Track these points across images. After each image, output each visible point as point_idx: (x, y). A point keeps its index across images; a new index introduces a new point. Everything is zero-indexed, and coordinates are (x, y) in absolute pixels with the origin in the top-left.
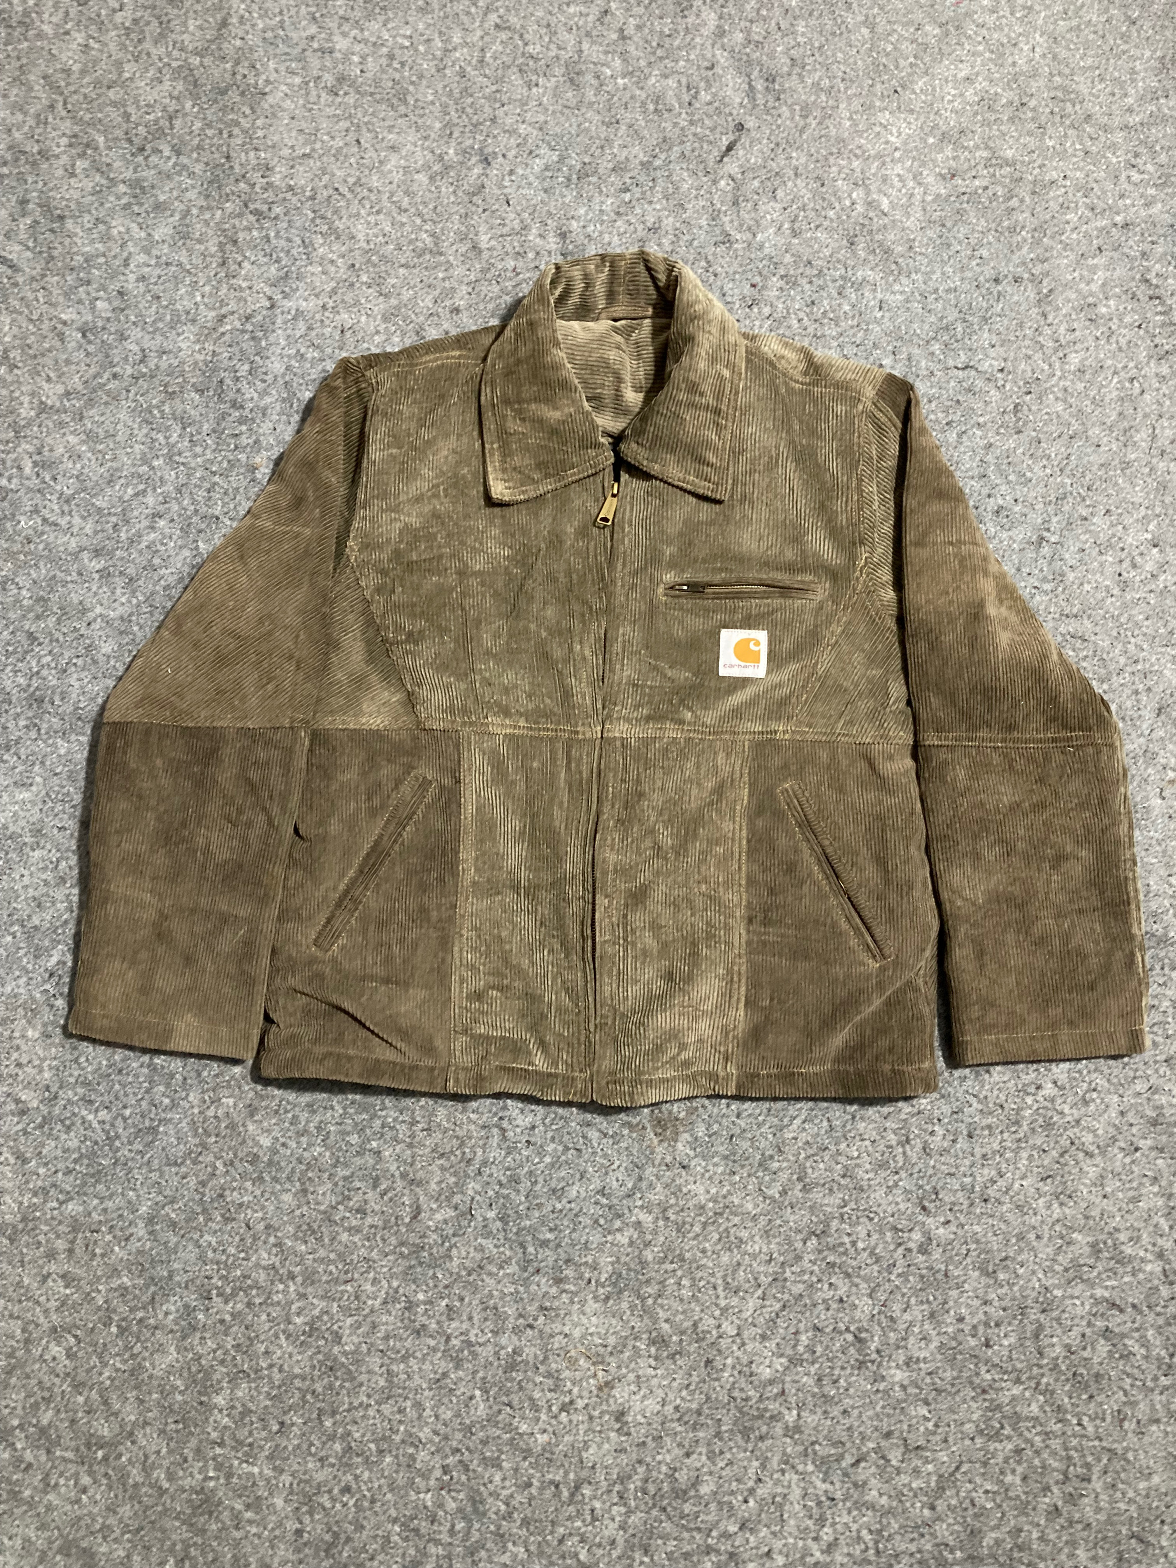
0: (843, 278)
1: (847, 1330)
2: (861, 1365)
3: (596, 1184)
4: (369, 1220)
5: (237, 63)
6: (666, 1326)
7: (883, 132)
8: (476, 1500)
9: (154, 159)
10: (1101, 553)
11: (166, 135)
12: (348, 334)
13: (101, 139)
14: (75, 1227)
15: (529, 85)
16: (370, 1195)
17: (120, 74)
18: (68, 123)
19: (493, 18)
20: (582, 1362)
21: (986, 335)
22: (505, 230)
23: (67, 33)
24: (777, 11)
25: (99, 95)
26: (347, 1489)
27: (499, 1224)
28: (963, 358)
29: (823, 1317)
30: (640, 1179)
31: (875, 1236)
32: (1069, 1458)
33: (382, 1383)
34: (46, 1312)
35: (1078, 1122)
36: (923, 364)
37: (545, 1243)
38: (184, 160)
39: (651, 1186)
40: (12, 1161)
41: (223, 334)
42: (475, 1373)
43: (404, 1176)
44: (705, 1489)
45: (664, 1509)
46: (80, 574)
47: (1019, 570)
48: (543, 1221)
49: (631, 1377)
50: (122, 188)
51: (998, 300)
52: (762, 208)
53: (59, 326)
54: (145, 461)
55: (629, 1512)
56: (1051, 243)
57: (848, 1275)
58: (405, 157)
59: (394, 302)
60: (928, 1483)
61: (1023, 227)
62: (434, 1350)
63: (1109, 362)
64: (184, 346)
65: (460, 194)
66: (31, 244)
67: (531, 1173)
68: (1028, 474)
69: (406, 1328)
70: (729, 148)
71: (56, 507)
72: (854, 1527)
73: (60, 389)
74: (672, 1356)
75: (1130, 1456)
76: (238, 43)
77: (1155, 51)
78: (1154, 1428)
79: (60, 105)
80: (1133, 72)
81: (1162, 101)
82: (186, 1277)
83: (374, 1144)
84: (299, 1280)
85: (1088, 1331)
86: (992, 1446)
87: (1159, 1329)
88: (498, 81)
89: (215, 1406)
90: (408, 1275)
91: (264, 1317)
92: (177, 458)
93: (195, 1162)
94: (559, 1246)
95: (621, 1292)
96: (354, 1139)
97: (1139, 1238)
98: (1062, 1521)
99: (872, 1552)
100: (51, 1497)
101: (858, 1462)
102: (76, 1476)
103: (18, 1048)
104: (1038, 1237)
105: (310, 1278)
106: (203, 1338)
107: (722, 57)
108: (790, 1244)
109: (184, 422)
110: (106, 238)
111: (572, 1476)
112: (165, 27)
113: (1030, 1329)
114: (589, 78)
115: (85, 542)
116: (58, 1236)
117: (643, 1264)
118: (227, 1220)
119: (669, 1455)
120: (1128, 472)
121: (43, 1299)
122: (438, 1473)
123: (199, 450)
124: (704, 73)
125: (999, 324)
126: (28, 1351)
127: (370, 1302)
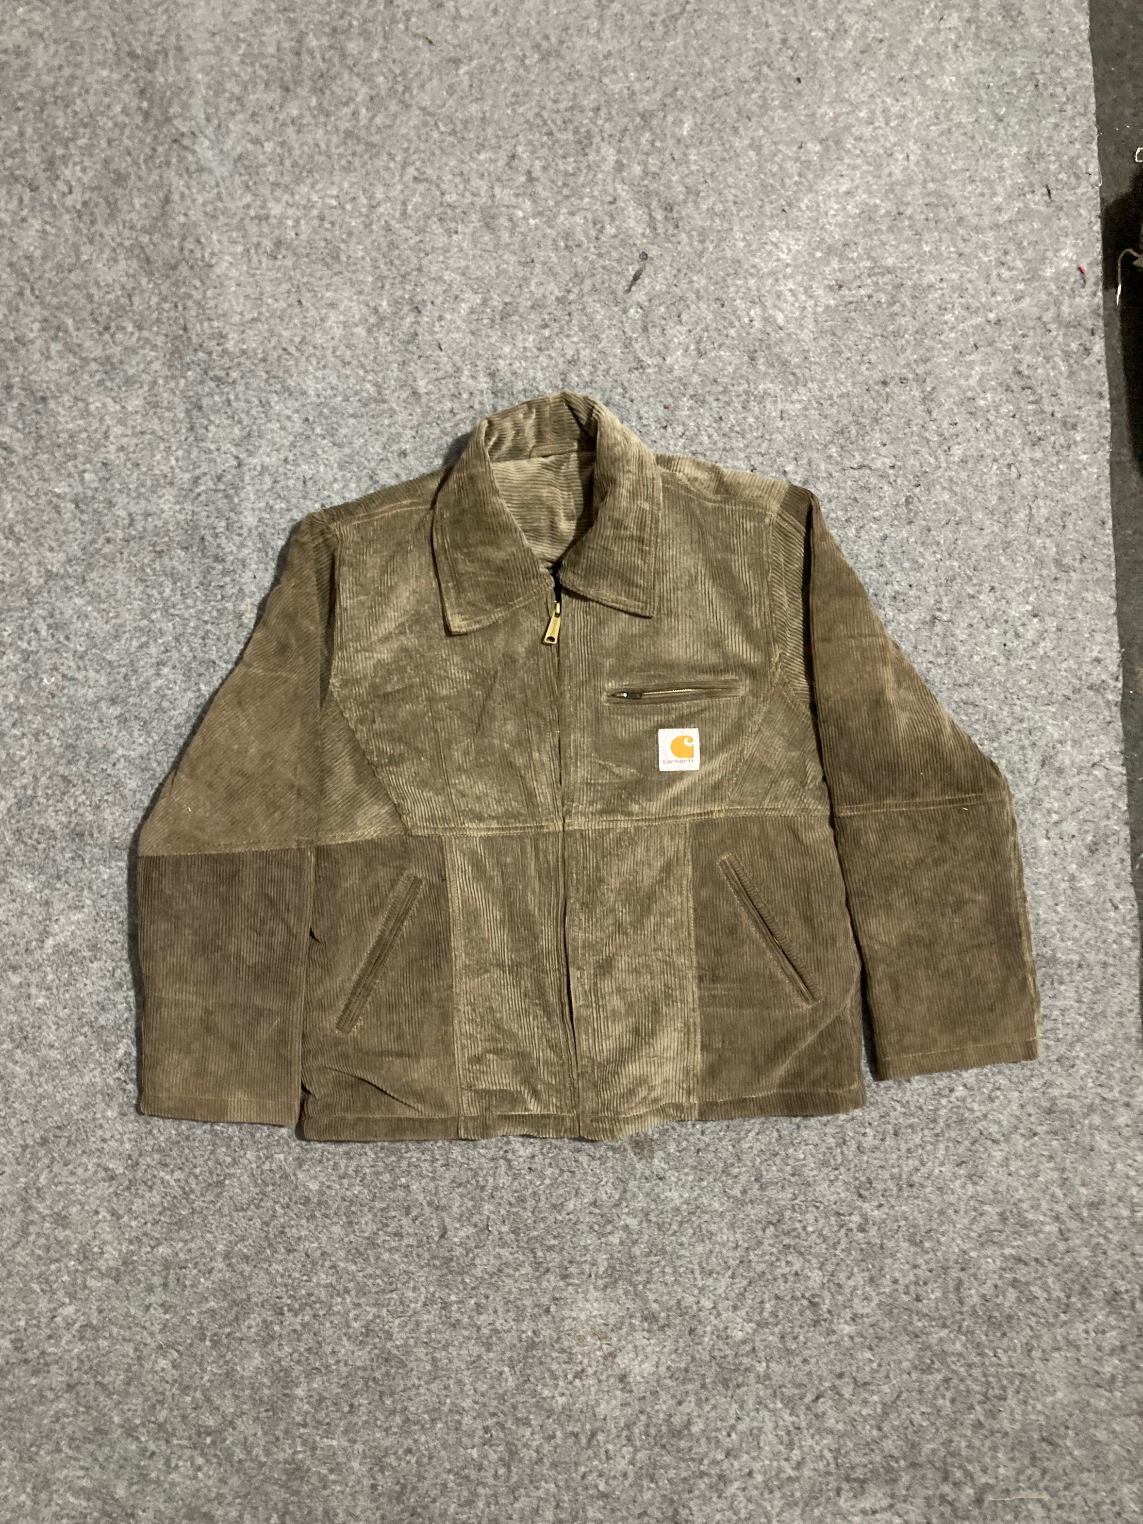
0: (747, 392)
1: (803, 1296)
2: (816, 1323)
3: (588, 1198)
4: (406, 1241)
5: (184, 238)
6: (655, 1306)
7: (774, 250)
8: (512, 1452)
9: (119, 336)
10: (988, 627)
11: (127, 312)
12: (310, 483)
13: (70, 322)
14: (167, 1266)
15: (450, 233)
16: (405, 1221)
17: (78, 257)
18: (38, 308)
19: (411, 171)
20: (589, 1339)
21: (877, 435)
22: (440, 374)
23: (24, 220)
24: (671, 142)
25: (62, 280)
26: (409, 1451)
27: (512, 1236)
28: (858, 458)
29: (782, 1288)
30: (625, 1191)
31: (822, 1221)
32: (988, 1383)
33: (428, 1367)
34: (152, 1334)
35: (985, 1116)
36: (823, 467)
37: (551, 1248)
38: (146, 334)
39: (634, 1196)
40: (109, 1217)
41: (199, 495)
42: (503, 1353)
43: (430, 1204)
44: (695, 1429)
45: (663, 1447)
46: (101, 721)
47: (915, 648)
48: (548, 1231)
49: (630, 1346)
50: (94, 366)
51: (887, 402)
52: (670, 332)
53: (55, 500)
54: (145, 616)
55: (636, 1450)
56: (932, 344)
57: (801, 1254)
58: (343, 313)
59: (347, 450)
60: (875, 1410)
61: (906, 330)
62: (469, 1338)
63: (989, 451)
64: (166, 507)
65: (396, 343)
66: (20, 426)
67: (535, 1193)
68: (921, 560)
69: (444, 1323)
70: (636, 278)
71: (72, 664)
72: (818, 1448)
73: (62, 557)
74: (662, 1328)
75: (1038, 1378)
76: (182, 219)
77: (1021, 147)
78: (1056, 1355)
79: (28, 292)
80: (1001, 169)
81: (1028, 196)
82: (261, 1299)
83: (403, 1180)
84: (353, 1293)
85: (999, 1283)
86: (925, 1378)
87: (1058, 1276)
88: (421, 231)
89: (296, 1397)
90: (441, 1283)
91: (328, 1325)
92: (172, 611)
93: (258, 1207)
94: (562, 1249)
95: (616, 1282)
96: (386, 1177)
97: (1039, 1206)
98: (984, 1432)
99: (833, 1466)
100: (174, 1476)
101: (817, 1398)
102: (192, 1459)
103: (101, 1126)
104: (956, 1211)
105: (362, 1291)
106: (280, 1345)
107: (622, 191)
108: (753, 1232)
109: (174, 576)
110: (86, 413)
111: (588, 1427)
112: (113, 207)
113: (951, 1285)
114: (503, 221)
115: (101, 692)
116: (154, 1274)
117: (632, 1258)
118: (289, 1251)
119: (665, 1403)
120: (1009, 551)
121: (147, 1324)
122: (480, 1433)
123: (190, 602)
124: (608, 208)
125: (889, 423)
126: (142, 1365)
127: (412, 1306)
